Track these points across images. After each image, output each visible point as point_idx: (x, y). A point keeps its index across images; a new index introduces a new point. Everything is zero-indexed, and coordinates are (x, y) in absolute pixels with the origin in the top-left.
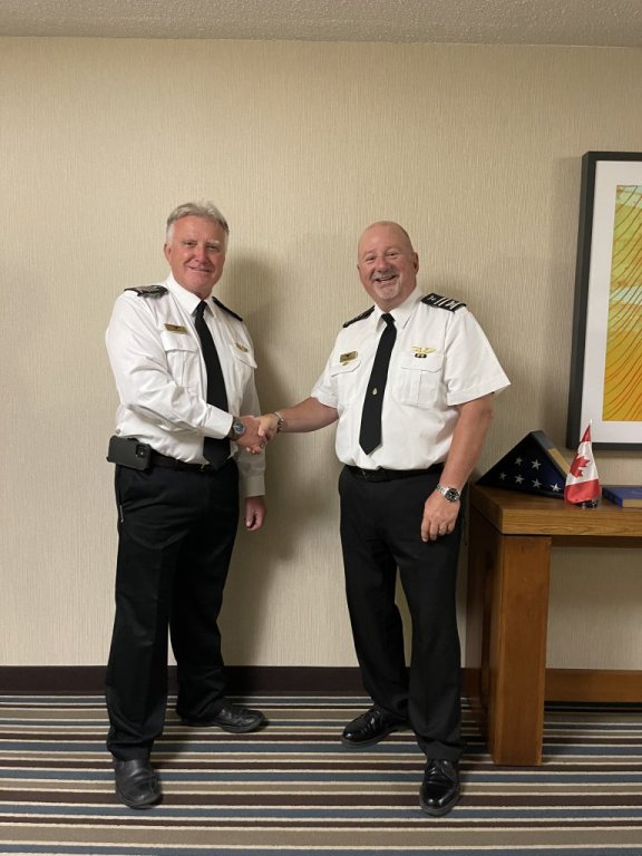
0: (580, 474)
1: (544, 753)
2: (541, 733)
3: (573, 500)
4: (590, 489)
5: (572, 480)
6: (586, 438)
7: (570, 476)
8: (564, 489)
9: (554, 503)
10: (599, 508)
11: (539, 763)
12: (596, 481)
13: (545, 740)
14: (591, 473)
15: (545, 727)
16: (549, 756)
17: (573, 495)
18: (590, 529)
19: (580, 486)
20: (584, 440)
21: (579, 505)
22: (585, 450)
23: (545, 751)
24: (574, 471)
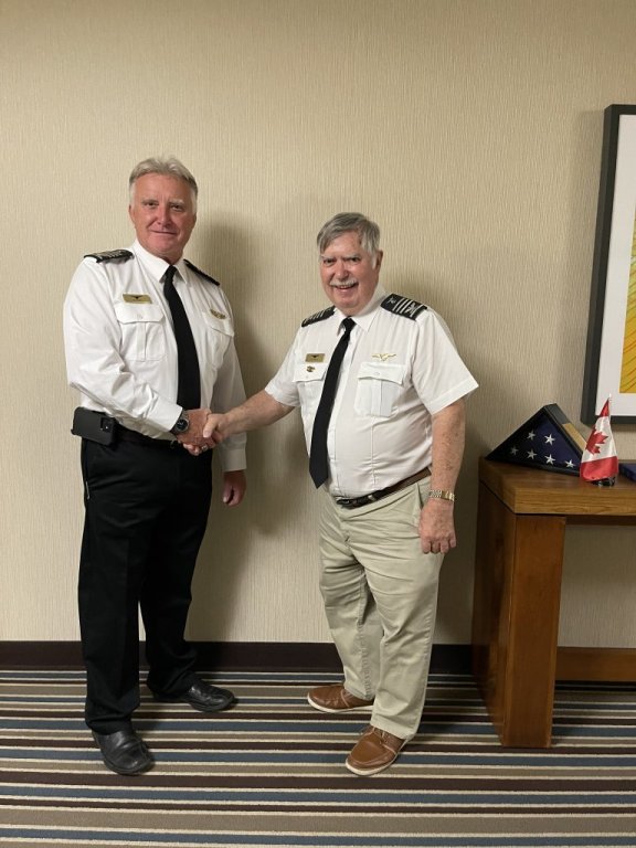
0: (597, 451)
1: (553, 734)
2: (551, 713)
3: (589, 478)
4: (607, 467)
5: (588, 457)
6: (605, 412)
7: (586, 452)
8: (579, 466)
9: (569, 480)
10: (616, 487)
11: (548, 745)
12: (614, 459)
13: (555, 721)
14: (610, 450)
15: (556, 706)
16: (559, 738)
17: (590, 472)
18: (608, 509)
19: (596, 464)
20: (601, 415)
21: (595, 483)
22: (603, 426)
23: (556, 732)
24: (590, 447)
